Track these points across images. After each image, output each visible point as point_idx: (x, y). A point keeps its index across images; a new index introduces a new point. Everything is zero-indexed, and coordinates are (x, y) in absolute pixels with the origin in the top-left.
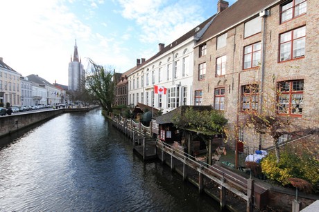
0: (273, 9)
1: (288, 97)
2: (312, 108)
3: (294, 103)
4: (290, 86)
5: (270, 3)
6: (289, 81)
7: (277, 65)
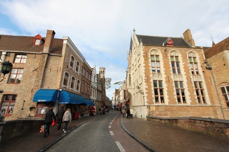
0: (11, 54)
1: (8, 104)
2: (17, 110)
3: (10, 108)
4: (11, 97)
5: (11, 50)
6: (10, 95)
7: (6, 84)
